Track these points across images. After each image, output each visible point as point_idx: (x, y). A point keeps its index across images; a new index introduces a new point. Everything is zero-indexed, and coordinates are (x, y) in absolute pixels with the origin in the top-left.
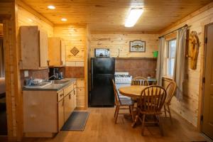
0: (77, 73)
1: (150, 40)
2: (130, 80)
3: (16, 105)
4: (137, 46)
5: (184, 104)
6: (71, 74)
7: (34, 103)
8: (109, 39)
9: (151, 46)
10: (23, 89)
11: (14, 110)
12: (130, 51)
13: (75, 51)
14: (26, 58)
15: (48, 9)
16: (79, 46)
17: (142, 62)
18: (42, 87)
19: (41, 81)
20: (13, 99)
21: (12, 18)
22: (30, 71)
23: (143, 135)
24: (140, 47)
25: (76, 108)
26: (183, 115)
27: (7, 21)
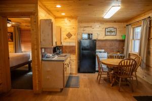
0: (71, 50)
1: (120, 27)
2: (106, 55)
3: (38, 70)
4: (111, 31)
5: (146, 71)
6: (67, 50)
7: (49, 69)
8: (91, 27)
9: (120, 31)
10: (42, 60)
11: (37, 73)
12: (105, 35)
13: (69, 35)
14: (44, 40)
15: (56, 7)
16: (72, 32)
17: (113, 43)
18: (53, 59)
19: (51, 55)
20: (36, 66)
21: (36, 14)
22: (45, 48)
23: (119, 91)
24: (113, 32)
25: (71, 74)
26: (145, 79)
27: (33, 16)
